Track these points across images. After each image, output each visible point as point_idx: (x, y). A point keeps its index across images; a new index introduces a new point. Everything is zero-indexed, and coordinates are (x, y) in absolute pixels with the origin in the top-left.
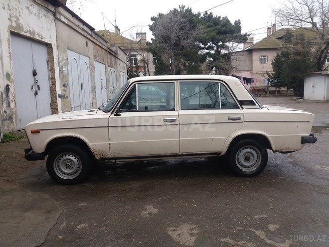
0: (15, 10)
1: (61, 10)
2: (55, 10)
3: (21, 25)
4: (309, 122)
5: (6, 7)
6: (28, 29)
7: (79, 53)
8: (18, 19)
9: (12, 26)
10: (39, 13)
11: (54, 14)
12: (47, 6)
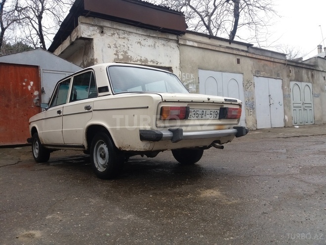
0: (122, 47)
1: (188, 36)
2: (177, 38)
3: (129, 57)
4: (148, 107)
5: (112, 46)
6: (139, 58)
7: (220, 71)
8: (126, 52)
9: (118, 59)
10: (155, 44)
11: (177, 41)
12: (166, 37)
